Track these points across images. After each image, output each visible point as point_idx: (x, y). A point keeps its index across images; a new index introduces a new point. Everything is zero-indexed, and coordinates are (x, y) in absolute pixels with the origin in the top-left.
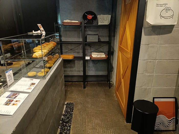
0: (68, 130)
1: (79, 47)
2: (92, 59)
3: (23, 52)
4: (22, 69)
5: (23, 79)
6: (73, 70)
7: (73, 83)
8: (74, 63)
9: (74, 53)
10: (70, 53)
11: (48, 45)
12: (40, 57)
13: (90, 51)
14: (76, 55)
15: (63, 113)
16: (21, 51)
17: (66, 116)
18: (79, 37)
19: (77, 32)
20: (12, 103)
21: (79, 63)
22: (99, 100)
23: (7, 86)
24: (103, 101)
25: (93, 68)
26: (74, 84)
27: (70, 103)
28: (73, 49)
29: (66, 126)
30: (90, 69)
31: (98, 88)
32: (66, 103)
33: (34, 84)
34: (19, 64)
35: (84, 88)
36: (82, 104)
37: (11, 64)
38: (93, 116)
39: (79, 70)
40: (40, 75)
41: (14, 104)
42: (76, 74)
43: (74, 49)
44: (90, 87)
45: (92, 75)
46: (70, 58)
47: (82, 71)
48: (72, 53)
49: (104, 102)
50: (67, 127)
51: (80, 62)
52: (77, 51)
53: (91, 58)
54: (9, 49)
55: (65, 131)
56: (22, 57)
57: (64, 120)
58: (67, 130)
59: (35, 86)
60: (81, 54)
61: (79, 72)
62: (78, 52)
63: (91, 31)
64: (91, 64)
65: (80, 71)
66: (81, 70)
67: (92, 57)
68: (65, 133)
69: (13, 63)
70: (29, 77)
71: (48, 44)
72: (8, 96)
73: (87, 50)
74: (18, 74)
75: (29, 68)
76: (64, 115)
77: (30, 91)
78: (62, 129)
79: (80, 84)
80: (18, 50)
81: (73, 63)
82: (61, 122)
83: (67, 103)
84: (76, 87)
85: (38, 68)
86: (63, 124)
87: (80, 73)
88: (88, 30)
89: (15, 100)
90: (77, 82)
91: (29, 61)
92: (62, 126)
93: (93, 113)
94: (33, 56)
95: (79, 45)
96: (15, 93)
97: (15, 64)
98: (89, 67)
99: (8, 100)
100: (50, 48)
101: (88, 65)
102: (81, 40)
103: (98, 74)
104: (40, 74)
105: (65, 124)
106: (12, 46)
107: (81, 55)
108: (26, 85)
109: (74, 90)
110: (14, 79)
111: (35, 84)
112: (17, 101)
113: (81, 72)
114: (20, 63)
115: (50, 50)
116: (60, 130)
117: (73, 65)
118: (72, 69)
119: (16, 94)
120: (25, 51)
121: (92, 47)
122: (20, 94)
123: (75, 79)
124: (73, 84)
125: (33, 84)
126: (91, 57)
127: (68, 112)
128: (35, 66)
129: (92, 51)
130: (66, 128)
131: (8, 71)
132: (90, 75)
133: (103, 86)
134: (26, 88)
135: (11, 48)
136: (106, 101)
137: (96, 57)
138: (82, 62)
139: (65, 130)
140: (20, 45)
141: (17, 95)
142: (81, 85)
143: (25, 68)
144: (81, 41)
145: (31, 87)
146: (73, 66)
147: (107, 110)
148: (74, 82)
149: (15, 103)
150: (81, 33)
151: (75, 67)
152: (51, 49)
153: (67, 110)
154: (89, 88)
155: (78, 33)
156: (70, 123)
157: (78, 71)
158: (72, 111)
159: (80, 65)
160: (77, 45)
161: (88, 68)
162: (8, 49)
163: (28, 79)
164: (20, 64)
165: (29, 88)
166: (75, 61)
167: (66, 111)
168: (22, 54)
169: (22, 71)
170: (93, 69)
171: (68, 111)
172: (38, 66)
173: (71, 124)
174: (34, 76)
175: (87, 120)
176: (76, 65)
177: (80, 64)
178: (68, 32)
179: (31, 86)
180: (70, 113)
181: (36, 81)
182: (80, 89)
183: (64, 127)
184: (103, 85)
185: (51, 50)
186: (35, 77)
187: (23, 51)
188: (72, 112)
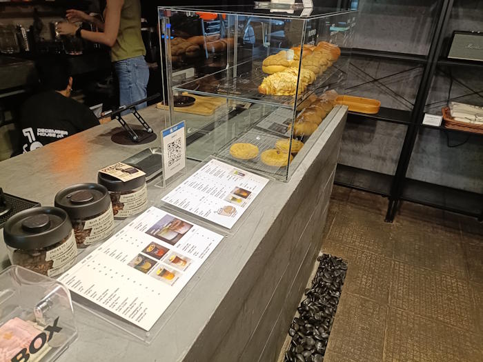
0: (316, 352)
1: (405, 74)
2: (450, 127)
3: (227, 68)
4: (216, 125)
5: (214, 164)
6: (362, 151)
7: (351, 192)
8: (372, 128)
9: (382, 96)
10: (365, 93)
11: (312, 52)
12: (287, 94)
13: (443, 95)
14: (389, 102)
15: (309, 285)
16: (223, 65)
17: (317, 298)
18: (415, 39)
19: (415, 19)
20: (162, 263)
21: (389, 131)
22: (441, 281)
23: (162, 178)
24: (458, 288)
25: (439, 159)
26: (355, 197)
27: (336, 258)
28: (380, 81)
29: (311, 334)
30: (424, 160)
31: (440, 231)
32: (321, 254)
33: (245, 194)
34: (210, 106)
35: (390, 218)
36: (373, 272)
37: (189, 101)
38: (411, 336)
39: (383, 155)
40: (268, 159)
41: (164, 273)
42: (368, 164)
43: (385, 80)
44: (411, 222)
45: (428, 181)
46: (365, 109)
47: (392, 160)
48: (376, 95)
49: (458, 292)
50: (315, 339)
51: (393, 129)
52: (394, 88)
53: (444, 122)
54: (192, 53)
55: (306, 354)
56: (222, 83)
57: (308, 312)
58: (313, 352)
59: (249, 201)
60: (404, 102)
61: (381, 162)
62: (396, 94)
63: (472, 18)
64: (433, 145)
65: (384, 159)
66: (388, 157)
67: (453, 118)
68: (304, 357)
69: (194, 100)
70: (232, 160)
71: (312, 49)
72: (155, 228)
73: (434, 89)
74: (201, 139)
75: (237, 125)
76: (310, 295)
77: (228, 221)
78: (297, 341)
79: (374, 201)
80: (215, 61)
81: (367, 127)
82: (297, 315)
83: (326, 257)
84: (360, 209)
85: (265, 131)
86: (304, 326)
87: (383, 164)
88: (461, 14)
89: (173, 250)
90: (364, 193)
91: (242, 103)
92: (299, 330)
93: (413, 323)
94: (263, 86)
95: (408, 68)
96: (180, 220)
97: (200, 104)
98: (424, 151)
99: (153, 243)
100: (321, 62)
101: (423, 144)
102: (422, 49)
103: (450, 184)
104: (272, 155)
105: (309, 326)
106: (201, 45)
107: (406, 105)
108: (219, 190)
109: (351, 218)
110: (186, 155)
111: (249, 193)
112: (177, 260)
113: (388, 163)
114: (214, 103)
115: (321, 73)
116: (292, 342)
117: (366, 134)
118: (357, 147)
119: (182, 224)
120: (235, 67)
121: (459, 80)
122: (195, 227)
123: (361, 182)
124: (351, 194)
125: (243, 193)
126: (448, 119)
127: (323, 288)
128: (257, 123)
129: (453, 96)
130: (312, 342)
131: (171, 130)
132: (420, 179)
133: (459, 229)
134: (217, 208)
135: (195, 50)
136: (470, 290)
137: (468, 121)
138: (401, 130)
139: (305, 350)
140: (224, 45)
141: (182, 231)
142: (379, 206)
143: (226, 124)
144: (419, 53)
145: (233, 204)
146: (366, 139)
147: (468, 331)
148: (354, 190)
149: (171, 268)
150: (428, 25)
151: (371, 141)
152: (324, 68)
153: (321, 280)
154: (405, 223)
155: (418, 21)
156: (325, 330)
157: (378, 158)
158: (338, 290)
159: (392, 138)
160: (401, 67)
161: (419, 155)
162: (188, 52)
163: (228, 169)
164: (213, 105)
165: (229, 211)
166: (379, 121)
167: (318, 283)
168: (224, 74)
169: (216, 130)
170: (438, 162)
171: (325, 286)
172: (264, 124)
173: (329, 333)
174: (250, 161)
175: (385, 343)
176: (376, 136)
177: (390, 135)
178: (381, 16)
179: (234, 199)
180: (329, 294)
181: (255, 183)
182: (373, 217)
183: (306, 335)
184: (460, 225)
185: (324, 73)
186: (250, 165)
187: (228, 66)
188: (335, 291)
